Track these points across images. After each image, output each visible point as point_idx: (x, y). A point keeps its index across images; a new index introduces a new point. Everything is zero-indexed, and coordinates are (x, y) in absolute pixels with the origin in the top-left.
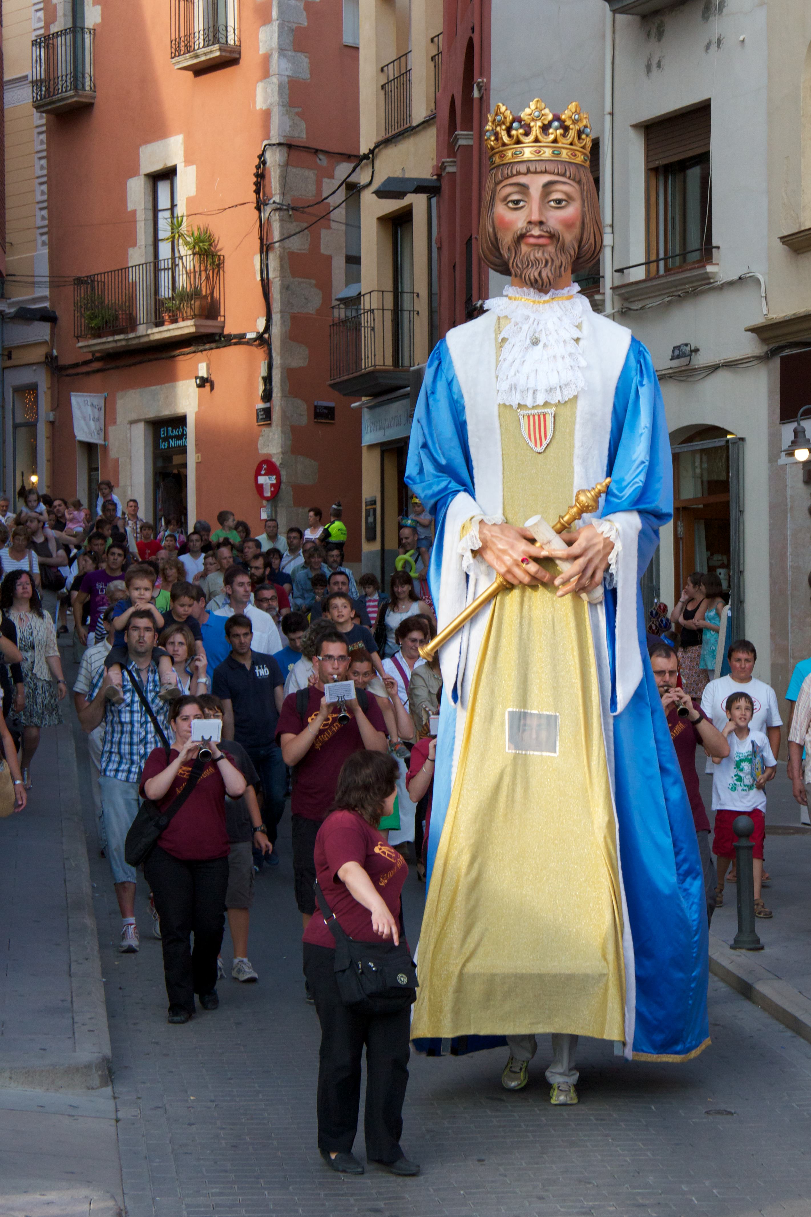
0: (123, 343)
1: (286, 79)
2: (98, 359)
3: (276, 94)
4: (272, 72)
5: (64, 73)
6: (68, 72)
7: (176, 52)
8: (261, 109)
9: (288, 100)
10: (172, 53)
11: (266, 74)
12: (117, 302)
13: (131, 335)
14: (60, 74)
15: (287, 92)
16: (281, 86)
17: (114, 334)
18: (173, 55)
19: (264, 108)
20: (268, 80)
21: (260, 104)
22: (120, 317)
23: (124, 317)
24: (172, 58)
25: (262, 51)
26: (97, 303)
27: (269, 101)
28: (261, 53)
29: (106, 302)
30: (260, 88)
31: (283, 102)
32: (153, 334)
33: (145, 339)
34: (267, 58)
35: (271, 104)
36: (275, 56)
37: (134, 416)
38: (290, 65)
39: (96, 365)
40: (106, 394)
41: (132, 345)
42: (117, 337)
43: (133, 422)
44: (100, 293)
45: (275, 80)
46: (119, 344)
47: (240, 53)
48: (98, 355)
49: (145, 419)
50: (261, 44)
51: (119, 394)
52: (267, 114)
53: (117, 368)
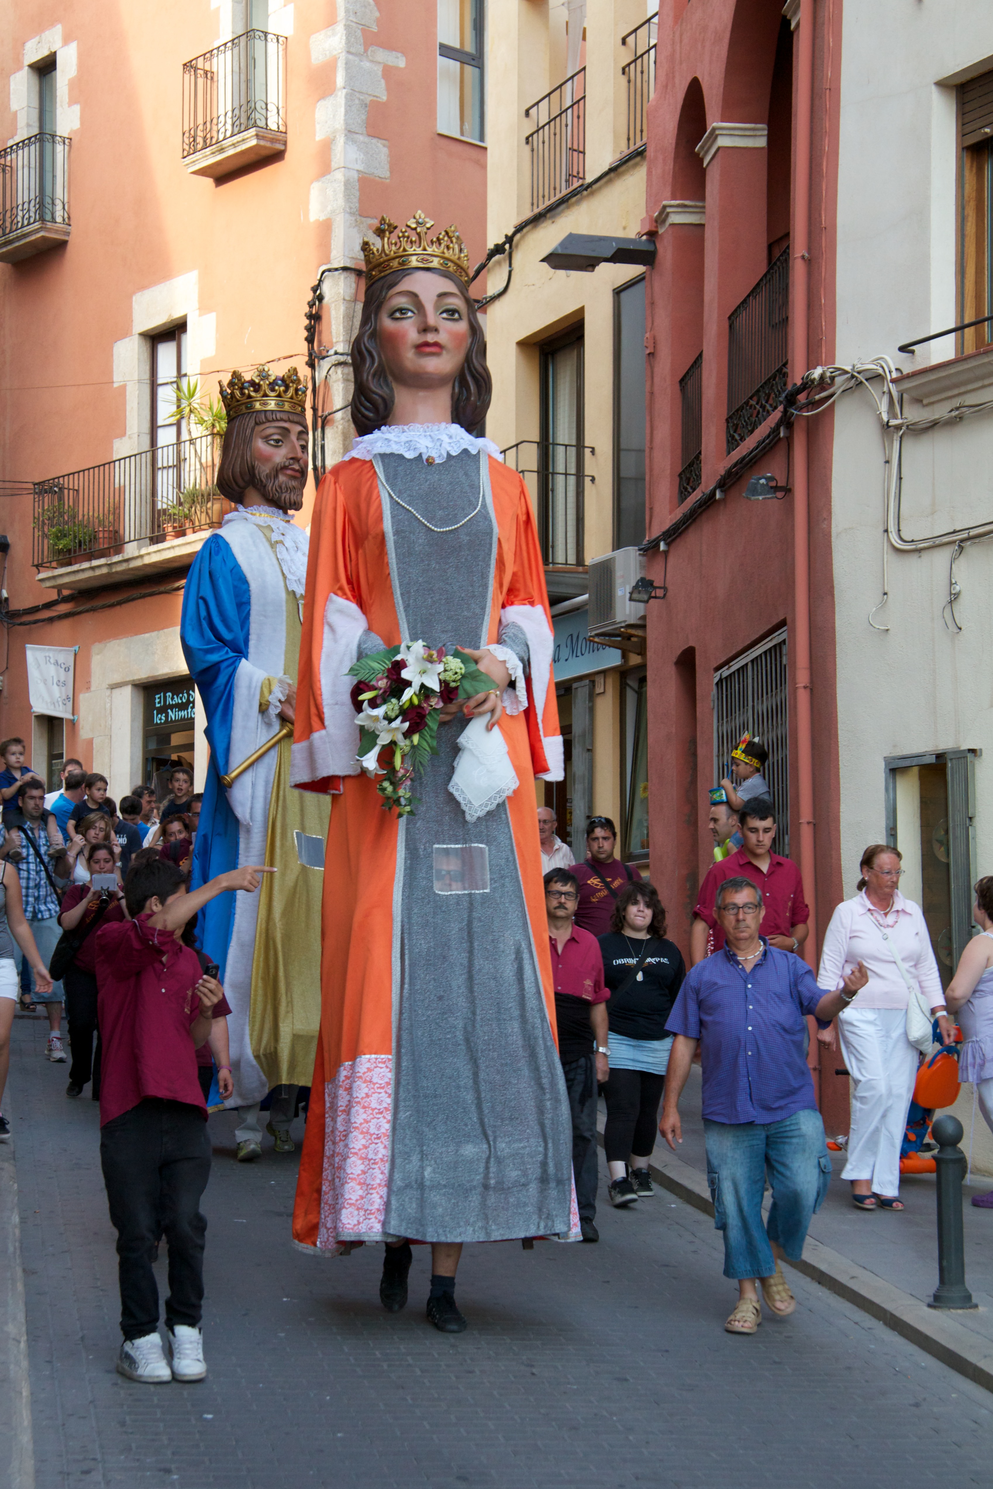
0: (105, 570)
1: (356, 176)
2: (66, 600)
3: (341, 197)
4: (334, 165)
5: (26, 199)
6: (32, 196)
7: (192, 149)
8: (317, 221)
9: (357, 205)
10: (184, 150)
11: (325, 169)
12: (96, 515)
13: (116, 559)
14: (20, 202)
15: (357, 194)
16: (347, 183)
17: (90, 557)
18: (185, 153)
19: (322, 218)
20: (328, 177)
21: (316, 213)
22: (101, 535)
23: (106, 535)
24: (184, 158)
25: (319, 136)
26: (66, 518)
27: (329, 208)
28: (318, 139)
29: (80, 517)
30: (315, 189)
31: (351, 208)
32: (149, 554)
33: (138, 563)
34: (327, 146)
35: (333, 211)
36: (341, 140)
37: (117, 678)
38: (362, 156)
39: (64, 608)
40: (77, 648)
41: (117, 572)
42: (95, 563)
43: (113, 687)
44: (71, 504)
45: (339, 176)
46: (98, 572)
47: (285, 144)
48: (66, 592)
49: (134, 681)
50: (318, 127)
51: (96, 648)
52: (326, 227)
53: (93, 610)
